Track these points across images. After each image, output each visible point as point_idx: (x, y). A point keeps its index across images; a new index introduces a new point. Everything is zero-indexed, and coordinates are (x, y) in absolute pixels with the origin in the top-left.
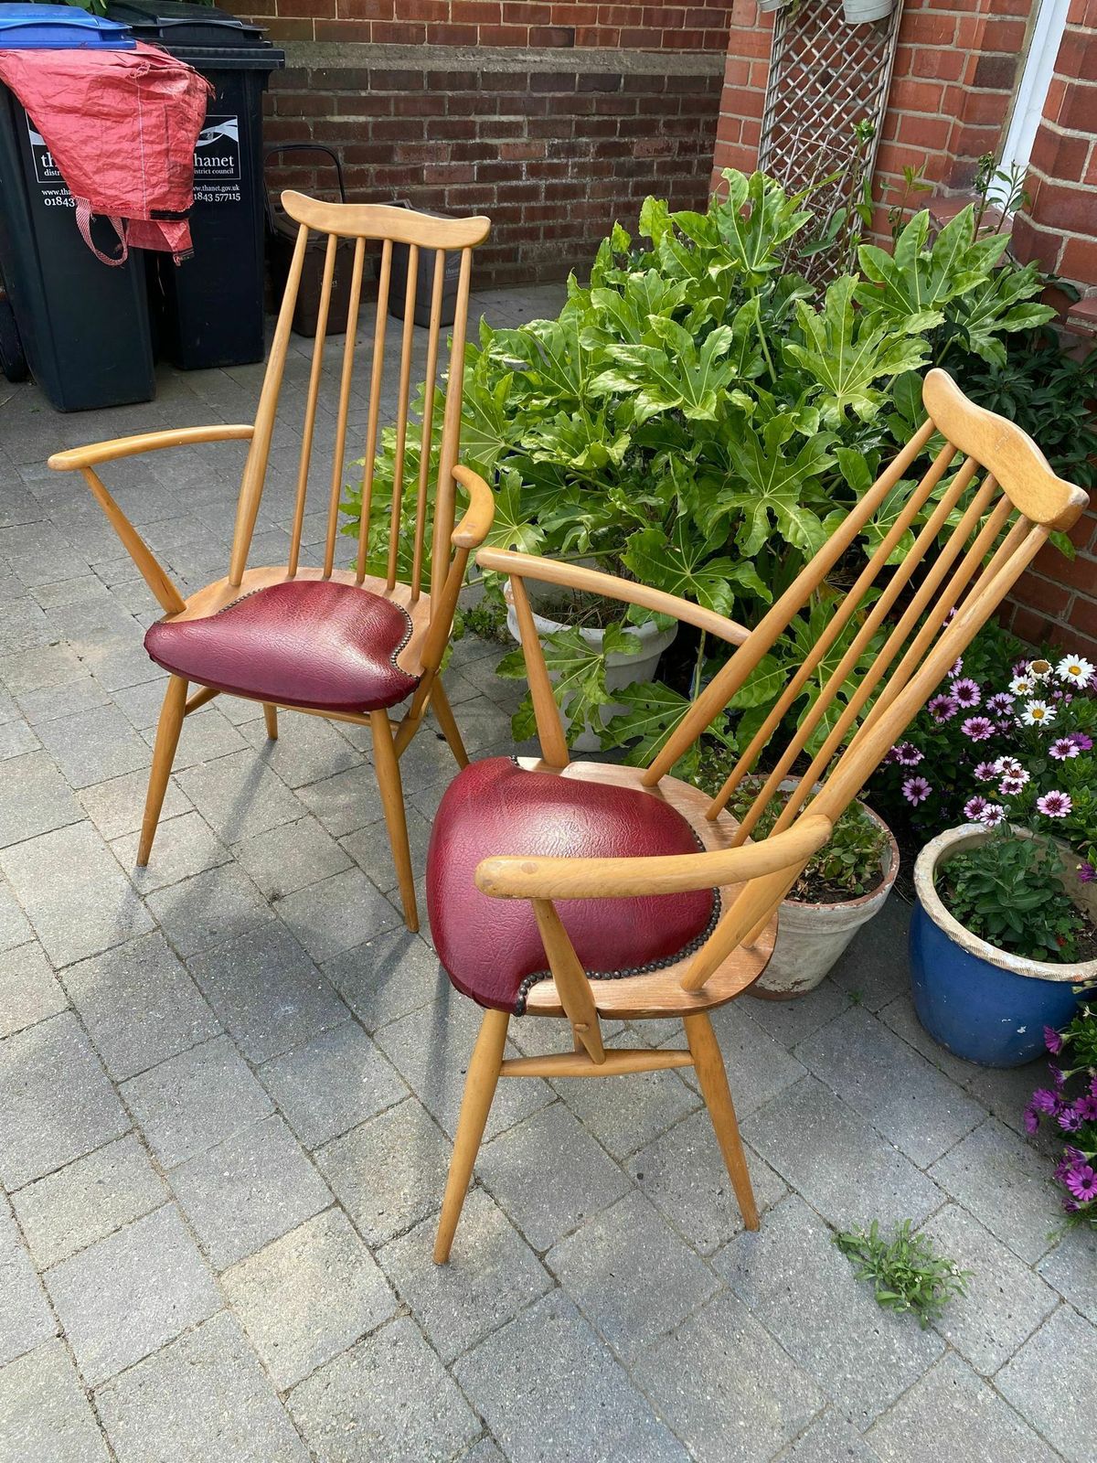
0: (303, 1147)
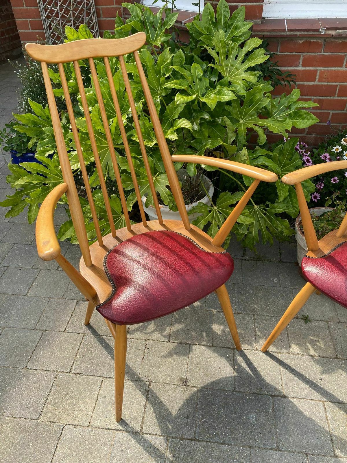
0: (331, 456)
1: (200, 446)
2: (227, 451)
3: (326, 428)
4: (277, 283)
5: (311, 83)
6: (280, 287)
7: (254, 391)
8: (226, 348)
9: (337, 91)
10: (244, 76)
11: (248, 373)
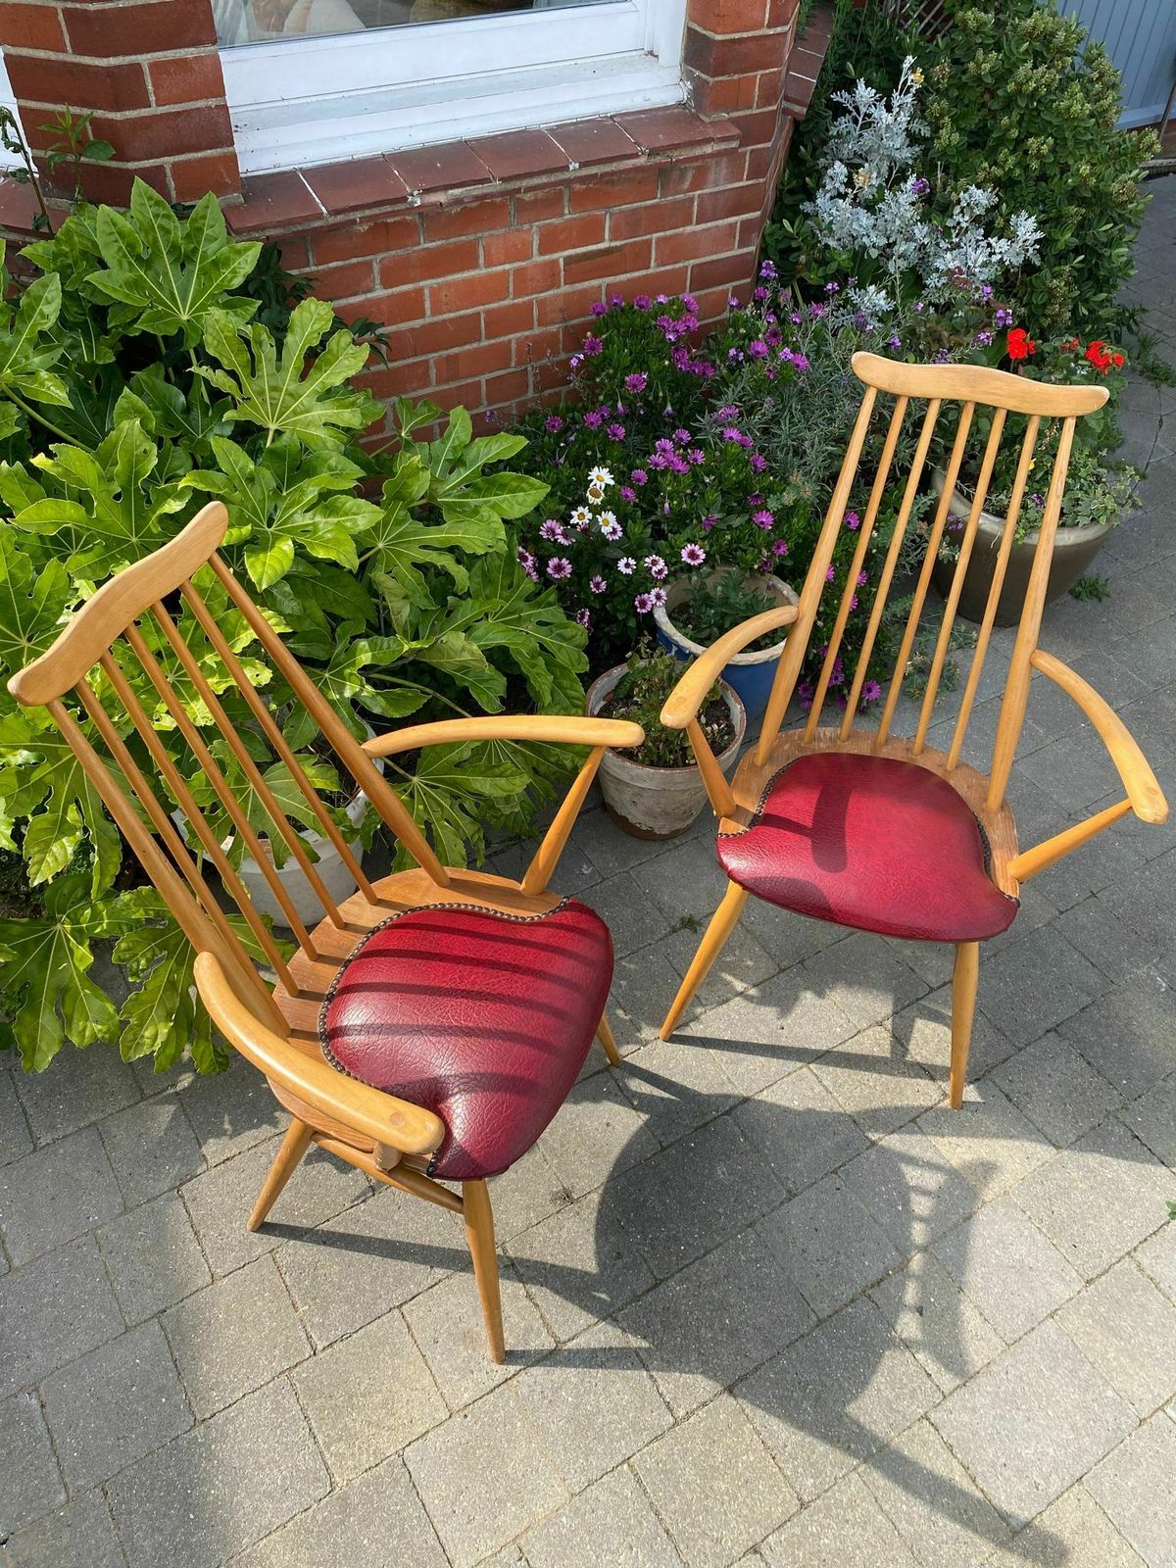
0: (867, 1149)
1: (675, 1287)
2: (721, 1260)
3: (837, 1109)
4: (592, 873)
5: (417, 323)
6: (604, 880)
7: (695, 1125)
8: (591, 1076)
9: (483, 325)
10: (323, 412)
11: (662, 1099)
